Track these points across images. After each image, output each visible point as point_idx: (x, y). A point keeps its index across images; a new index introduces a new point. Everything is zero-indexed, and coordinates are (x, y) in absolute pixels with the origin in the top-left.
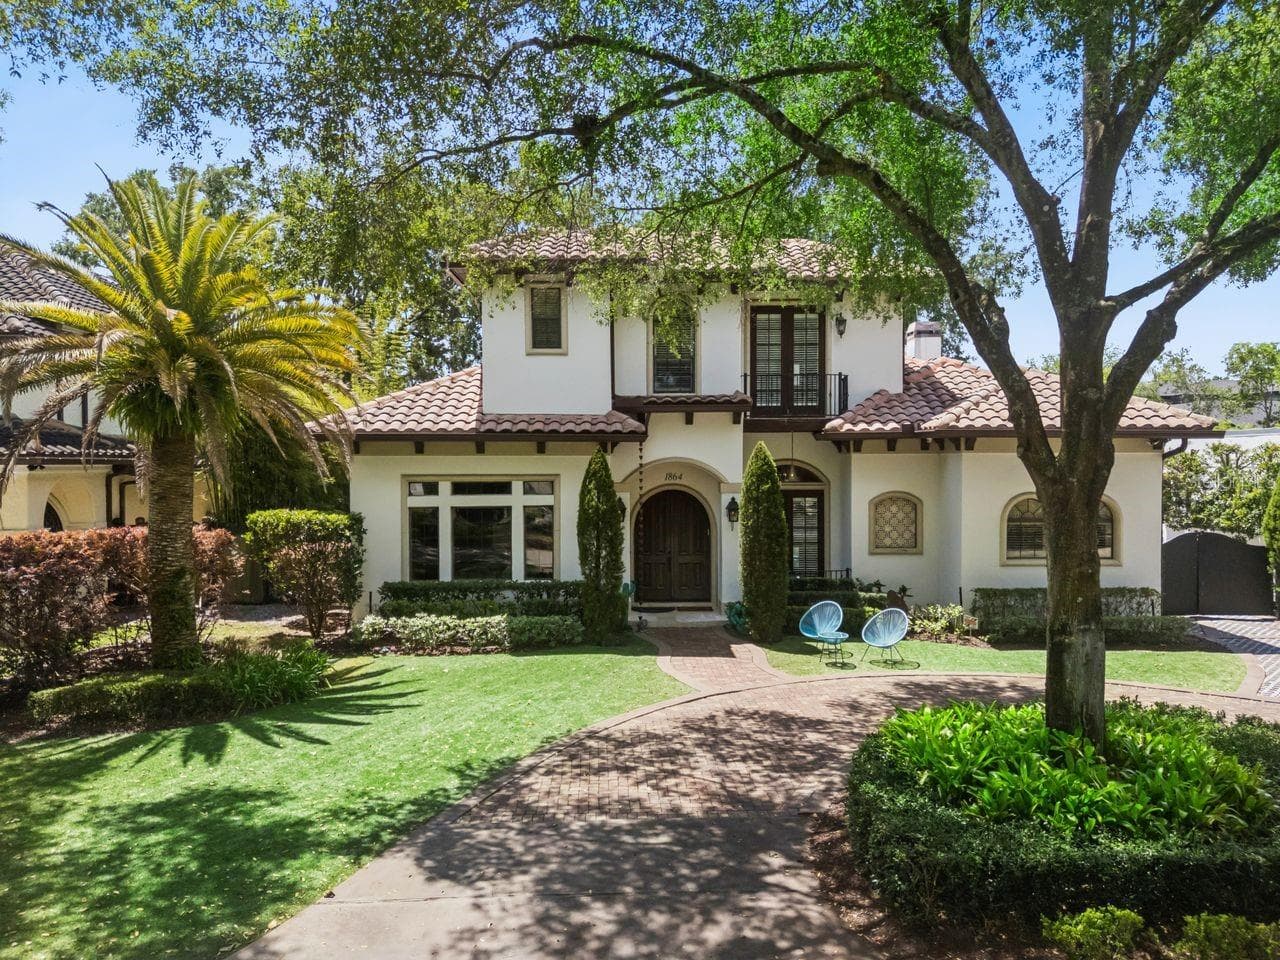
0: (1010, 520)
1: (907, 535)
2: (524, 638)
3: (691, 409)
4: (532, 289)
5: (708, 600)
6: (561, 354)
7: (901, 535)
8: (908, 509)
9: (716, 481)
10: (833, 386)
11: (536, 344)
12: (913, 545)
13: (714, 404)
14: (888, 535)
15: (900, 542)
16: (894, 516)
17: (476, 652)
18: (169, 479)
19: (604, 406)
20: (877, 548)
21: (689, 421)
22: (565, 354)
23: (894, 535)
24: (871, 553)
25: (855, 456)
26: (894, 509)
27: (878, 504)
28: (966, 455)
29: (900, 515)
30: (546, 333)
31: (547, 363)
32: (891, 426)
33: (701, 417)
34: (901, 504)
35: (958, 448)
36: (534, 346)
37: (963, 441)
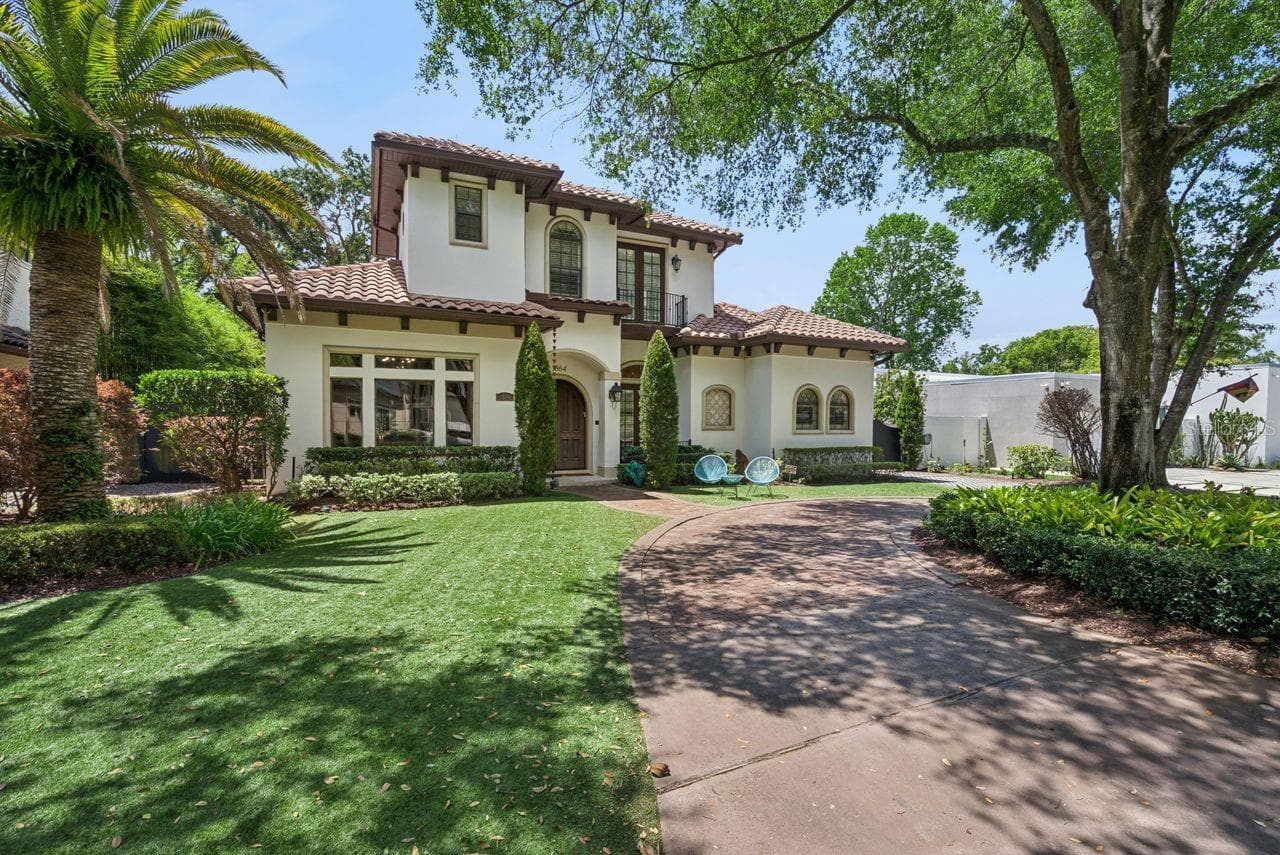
0: (799, 403)
1: (725, 417)
2: (473, 491)
3: (584, 309)
4: (456, 186)
5: (585, 468)
6: (482, 248)
7: (720, 416)
8: (725, 398)
9: (600, 372)
10: (671, 303)
12: (729, 423)
13: (600, 307)
14: (713, 416)
15: (720, 421)
16: (717, 403)
17: (425, 506)
19: (520, 299)
20: (707, 426)
21: (581, 320)
22: (486, 248)
23: (717, 416)
24: (703, 429)
25: (694, 357)
26: (717, 397)
27: (709, 392)
28: (774, 356)
29: (720, 403)
30: (469, 228)
31: (466, 252)
32: (721, 335)
33: (588, 317)
34: (721, 394)
35: (768, 351)
36: (457, 237)
37: (773, 346)
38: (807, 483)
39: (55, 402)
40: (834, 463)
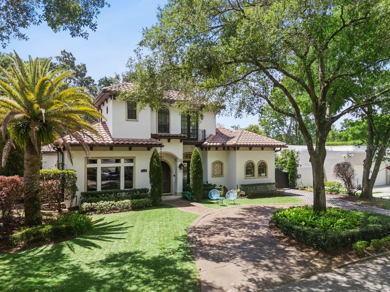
0: (246, 167)
1: (220, 172)
2: (137, 206)
3: (170, 138)
4: (128, 101)
5: (170, 192)
6: (136, 121)
7: (218, 172)
8: (220, 165)
9: (176, 159)
10: (200, 133)
11: (129, 118)
12: (221, 174)
13: (175, 137)
14: (216, 172)
15: (218, 174)
17: (121, 212)
18: (35, 159)
19: (149, 137)
20: (214, 176)
21: (169, 141)
22: (138, 121)
23: (217, 172)
24: (212, 177)
25: (208, 151)
26: (217, 165)
27: (214, 164)
28: (237, 151)
29: (218, 167)
30: (132, 115)
31: (132, 123)
32: (218, 144)
33: (172, 140)
34: (218, 164)
35: (235, 150)
36: (128, 118)
37: (236, 148)
38: (248, 198)
39: (32, 190)
40: (260, 189)
